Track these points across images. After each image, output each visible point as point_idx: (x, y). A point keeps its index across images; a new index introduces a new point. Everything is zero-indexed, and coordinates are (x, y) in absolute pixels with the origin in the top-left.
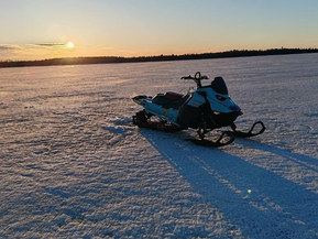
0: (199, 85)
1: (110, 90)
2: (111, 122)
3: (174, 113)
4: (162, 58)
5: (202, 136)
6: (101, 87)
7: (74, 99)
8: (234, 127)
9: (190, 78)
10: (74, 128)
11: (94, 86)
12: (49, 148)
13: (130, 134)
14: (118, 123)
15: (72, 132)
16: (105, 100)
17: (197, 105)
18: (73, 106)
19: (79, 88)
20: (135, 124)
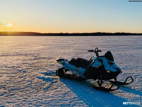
0: (97, 55)
1: (36, 53)
2: (42, 73)
3: (82, 70)
4: (61, 34)
5: (100, 85)
6: (30, 51)
7: (16, 57)
8: (115, 79)
9: (92, 51)
10: (20, 77)
11: (26, 49)
12: (7, 91)
13: (56, 82)
14: (46, 74)
15: (19, 80)
16: (35, 59)
17: (97, 67)
18: (16, 62)
19: (18, 51)
20: (57, 75)
